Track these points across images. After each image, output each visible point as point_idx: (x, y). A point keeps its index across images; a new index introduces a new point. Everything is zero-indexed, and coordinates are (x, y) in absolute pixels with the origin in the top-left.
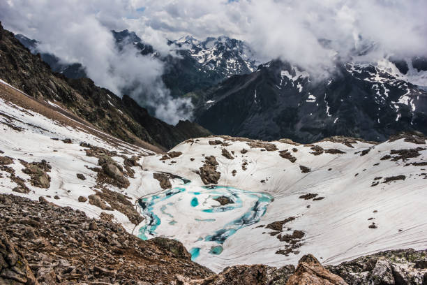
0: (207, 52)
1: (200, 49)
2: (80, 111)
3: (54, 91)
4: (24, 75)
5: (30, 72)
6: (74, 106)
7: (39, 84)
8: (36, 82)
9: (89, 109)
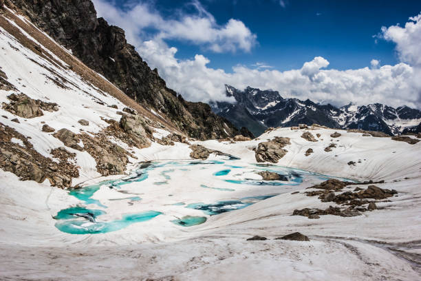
0: (348, 115)
1: (342, 112)
2: (184, 126)
3: (161, 103)
4: (132, 81)
5: (140, 80)
6: (179, 120)
7: (147, 93)
8: (144, 90)
9: (193, 125)
